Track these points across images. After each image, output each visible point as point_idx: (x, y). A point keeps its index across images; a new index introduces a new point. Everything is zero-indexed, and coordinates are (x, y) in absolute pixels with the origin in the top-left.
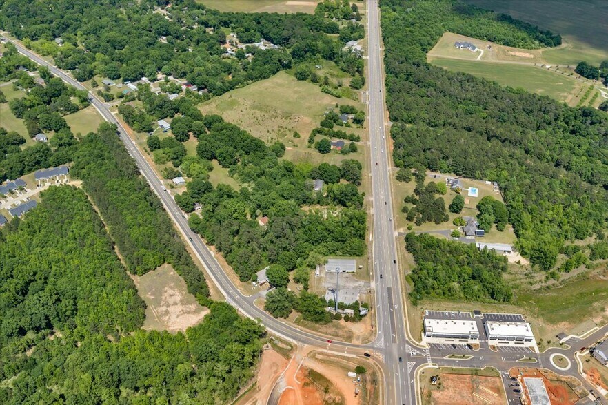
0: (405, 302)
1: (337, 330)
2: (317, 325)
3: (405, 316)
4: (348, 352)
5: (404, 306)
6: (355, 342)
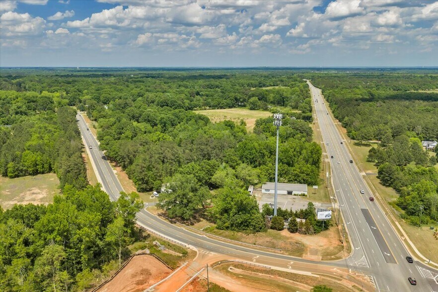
0: (397, 223)
1: (273, 241)
2: (240, 234)
3: (402, 235)
4: (293, 268)
5: (396, 226)
6: (308, 256)
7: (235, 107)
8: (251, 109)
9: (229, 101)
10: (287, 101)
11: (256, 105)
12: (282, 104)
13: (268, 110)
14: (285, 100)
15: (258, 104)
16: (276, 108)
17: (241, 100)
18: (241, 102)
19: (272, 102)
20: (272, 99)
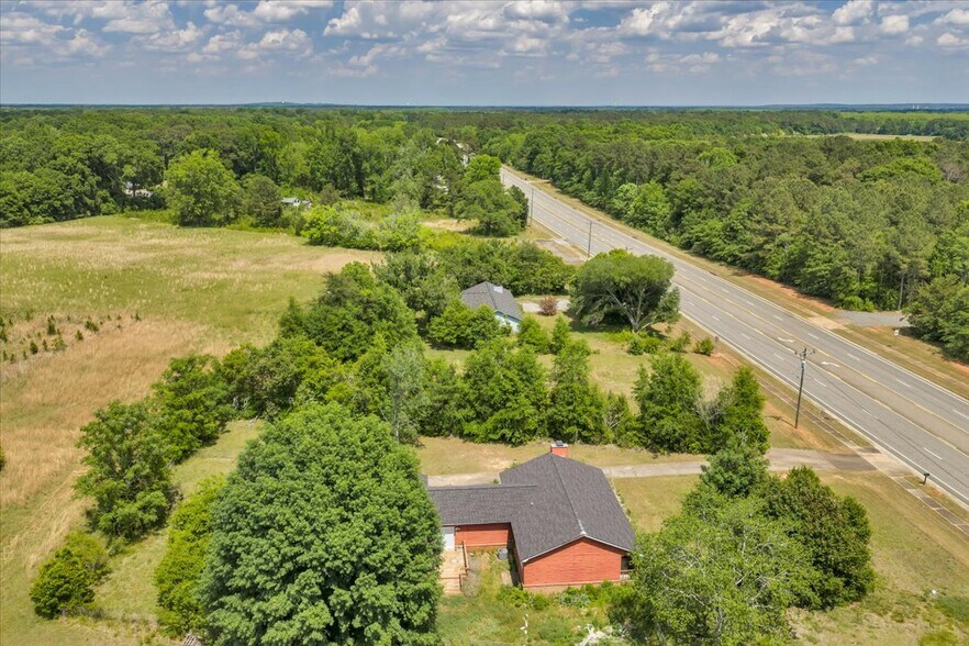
7: (95, 211)
8: (187, 221)
9: (44, 180)
10: (379, 172)
11: (213, 195)
12: (354, 185)
13: (285, 224)
14: (366, 165)
15: (222, 192)
16: (332, 210)
17: (129, 170)
18: (137, 182)
19: (302, 181)
20: (302, 168)
